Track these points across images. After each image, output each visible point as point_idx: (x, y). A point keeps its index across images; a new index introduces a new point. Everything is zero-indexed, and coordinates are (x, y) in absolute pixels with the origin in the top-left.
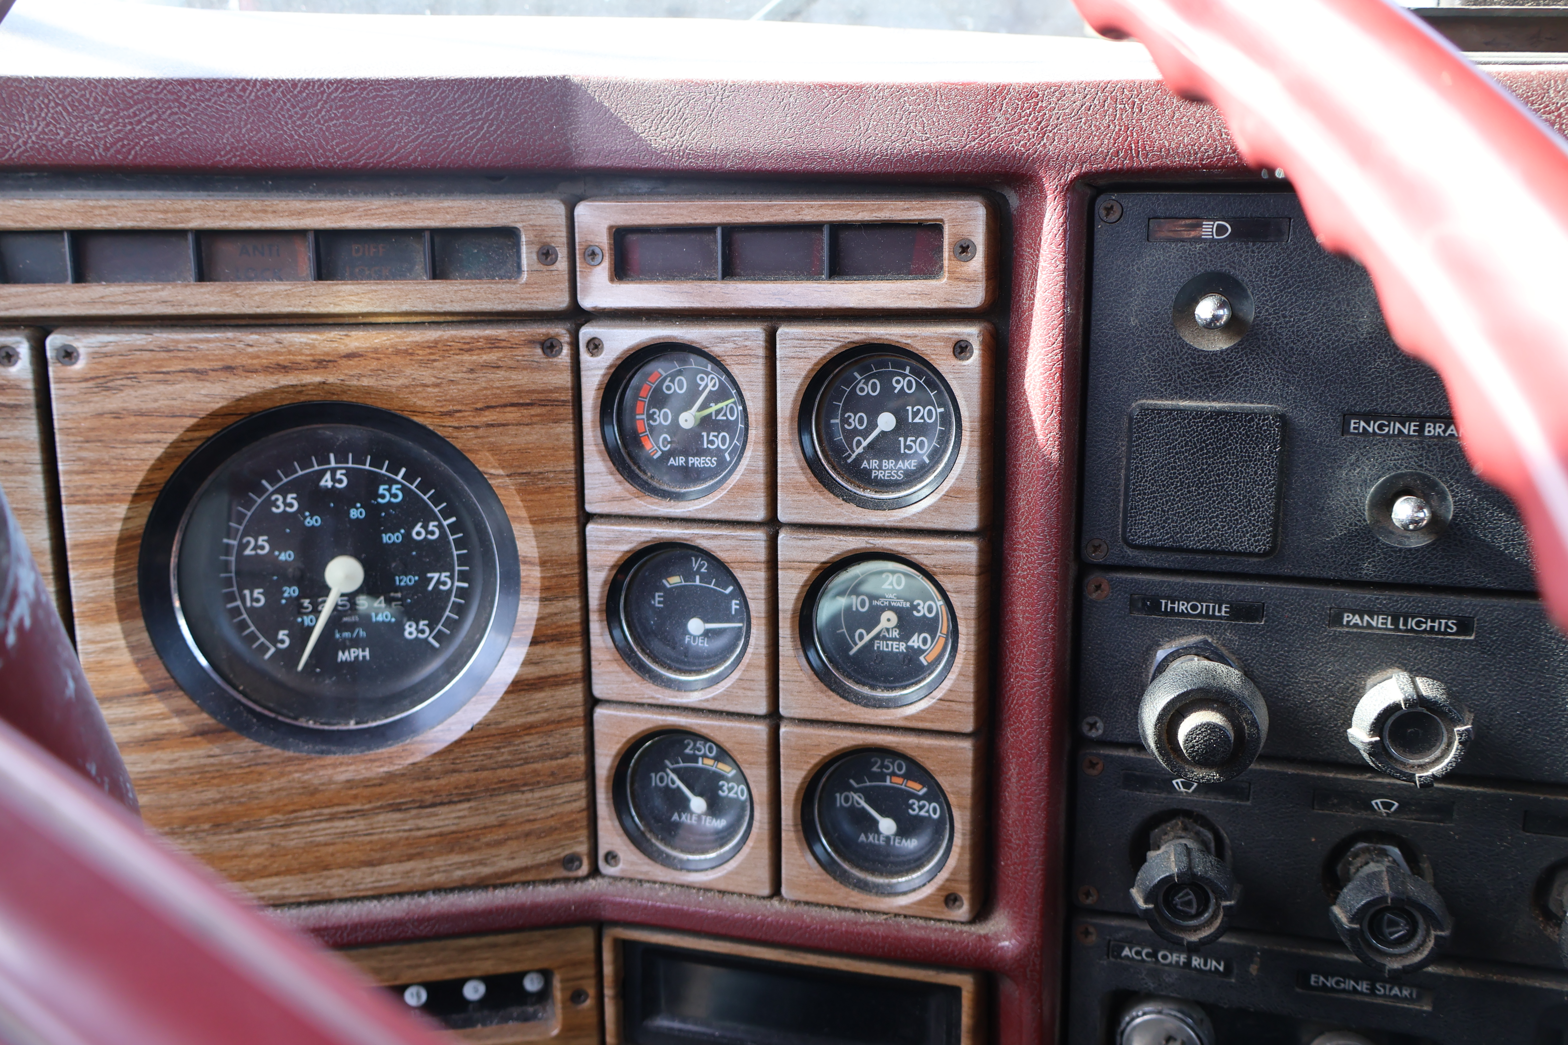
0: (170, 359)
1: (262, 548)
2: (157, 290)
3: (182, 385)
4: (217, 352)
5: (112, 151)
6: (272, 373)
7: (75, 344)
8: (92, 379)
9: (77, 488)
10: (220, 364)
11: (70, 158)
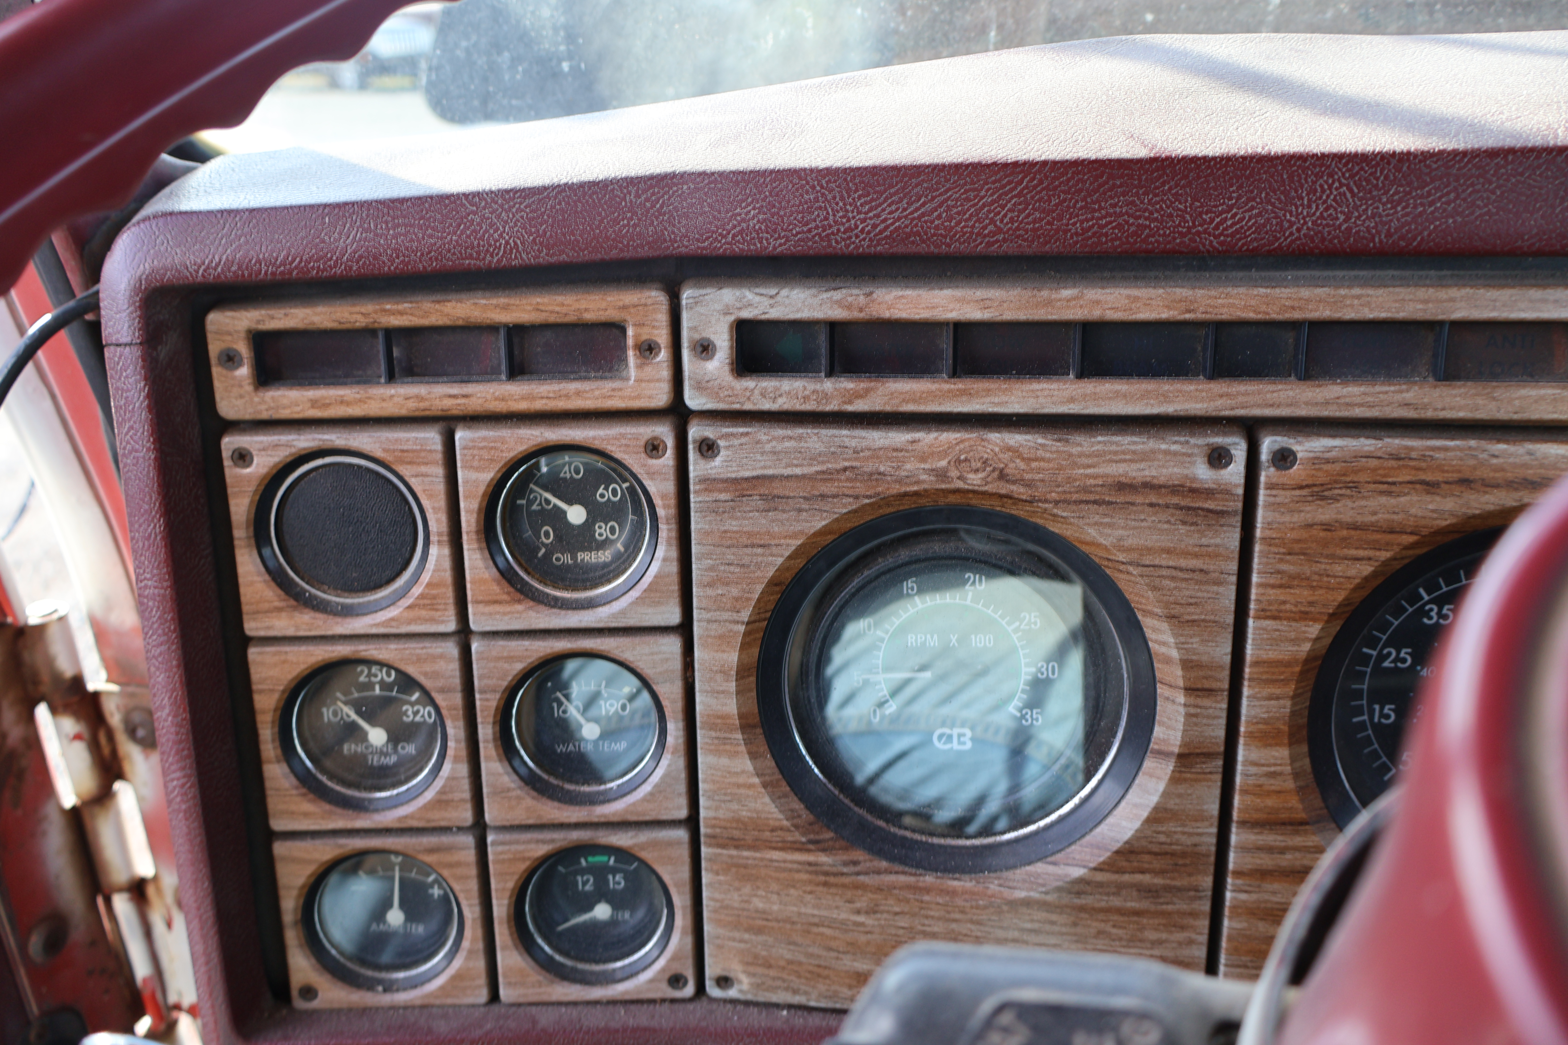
0: (1399, 468)
1: (1404, 661)
2: (1401, 392)
3: (1408, 498)
4: (1454, 462)
5: (1396, 237)
6: (1516, 489)
7: (1295, 448)
8: (1308, 486)
9: (1270, 603)
10: (1456, 476)
11: (1345, 245)
